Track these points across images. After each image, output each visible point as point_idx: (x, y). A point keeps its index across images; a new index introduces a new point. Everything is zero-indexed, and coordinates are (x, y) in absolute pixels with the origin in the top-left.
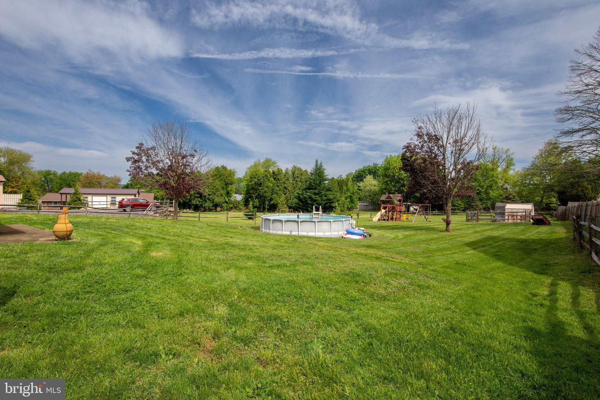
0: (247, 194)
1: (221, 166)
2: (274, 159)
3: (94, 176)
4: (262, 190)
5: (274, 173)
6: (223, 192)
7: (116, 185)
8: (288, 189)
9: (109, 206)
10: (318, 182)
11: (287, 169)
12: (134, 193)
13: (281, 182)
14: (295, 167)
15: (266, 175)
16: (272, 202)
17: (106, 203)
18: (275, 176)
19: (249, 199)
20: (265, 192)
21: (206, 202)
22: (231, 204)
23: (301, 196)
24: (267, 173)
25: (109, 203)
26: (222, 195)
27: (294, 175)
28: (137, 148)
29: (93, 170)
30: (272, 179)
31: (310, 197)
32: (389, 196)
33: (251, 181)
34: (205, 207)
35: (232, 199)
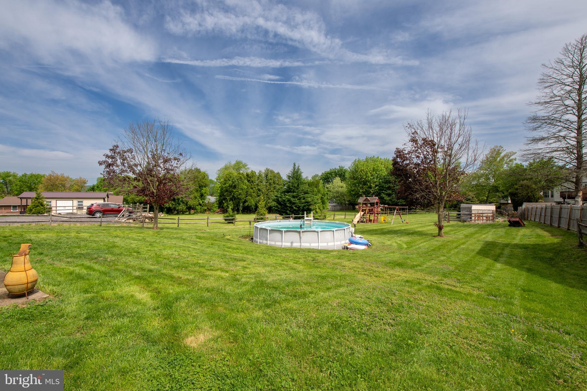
0: (220, 196)
1: (195, 169)
2: (244, 162)
3: (58, 179)
4: (236, 192)
5: (247, 175)
6: (197, 195)
7: (82, 187)
8: (262, 191)
9: (75, 211)
10: (296, 185)
11: (260, 171)
12: (103, 197)
13: (255, 184)
14: (267, 170)
15: (240, 177)
16: (246, 204)
17: (71, 208)
18: (249, 179)
19: (224, 201)
20: (240, 194)
21: (180, 204)
22: (205, 206)
23: (280, 199)
24: (241, 176)
25: (75, 208)
26: (196, 198)
27: (267, 177)
28: (111, 150)
29: (56, 172)
30: (246, 181)
31: (289, 200)
32: (367, 198)
33: (225, 184)
34: (178, 209)
35: (206, 201)
